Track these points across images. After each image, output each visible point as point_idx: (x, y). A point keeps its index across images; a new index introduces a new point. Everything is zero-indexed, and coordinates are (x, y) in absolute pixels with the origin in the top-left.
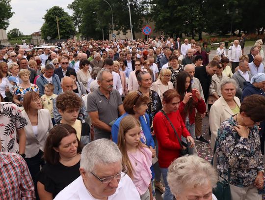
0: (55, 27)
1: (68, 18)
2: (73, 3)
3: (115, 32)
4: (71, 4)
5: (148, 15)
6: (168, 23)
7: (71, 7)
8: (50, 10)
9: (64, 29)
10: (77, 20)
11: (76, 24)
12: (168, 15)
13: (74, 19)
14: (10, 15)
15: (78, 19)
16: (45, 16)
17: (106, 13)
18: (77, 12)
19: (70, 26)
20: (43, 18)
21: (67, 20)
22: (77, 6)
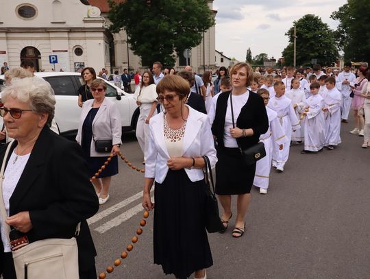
0: (302, 47)
1: (328, 34)
2: (341, 9)
4: (338, 10)
7: (337, 16)
8: (299, 22)
9: (317, 51)
10: (343, 37)
11: (342, 44)
13: (337, 35)
15: (345, 35)
16: (289, 31)
20: (286, 34)
21: (325, 36)
22: (347, 13)
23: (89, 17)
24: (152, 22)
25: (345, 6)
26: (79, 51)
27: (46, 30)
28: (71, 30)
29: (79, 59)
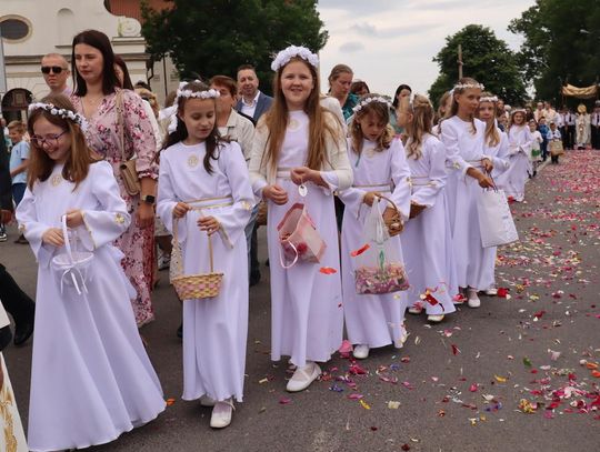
2: (525, 15)
4: (520, 17)
7: (519, 26)
8: (455, 37)
10: (532, 64)
11: (529, 75)
13: (522, 59)
15: (535, 59)
16: (440, 55)
18: (532, 43)
19: (509, 79)
20: (434, 60)
21: (502, 61)
22: (536, 22)
23: (121, 36)
24: (224, 42)
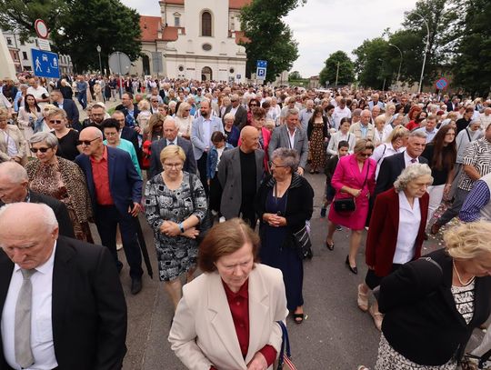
0: (334, 72)
1: (350, 64)
2: (359, 48)
3: (400, 83)
4: (356, 49)
5: (447, 66)
6: (472, 78)
7: (355, 52)
8: (333, 55)
9: (343, 75)
11: (356, 71)
12: (476, 67)
13: (356, 65)
14: (295, 58)
15: (359, 65)
16: (327, 61)
17: (394, 60)
18: (361, 58)
19: (350, 72)
21: (348, 66)
22: (363, 52)
23: (239, 52)
25: (361, 47)
26: (232, 71)
27: (217, 58)
28: (230, 59)
29: (232, 75)
